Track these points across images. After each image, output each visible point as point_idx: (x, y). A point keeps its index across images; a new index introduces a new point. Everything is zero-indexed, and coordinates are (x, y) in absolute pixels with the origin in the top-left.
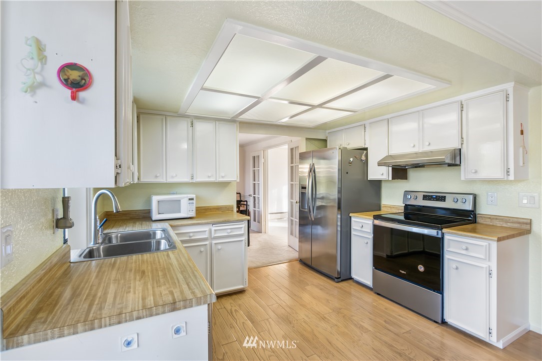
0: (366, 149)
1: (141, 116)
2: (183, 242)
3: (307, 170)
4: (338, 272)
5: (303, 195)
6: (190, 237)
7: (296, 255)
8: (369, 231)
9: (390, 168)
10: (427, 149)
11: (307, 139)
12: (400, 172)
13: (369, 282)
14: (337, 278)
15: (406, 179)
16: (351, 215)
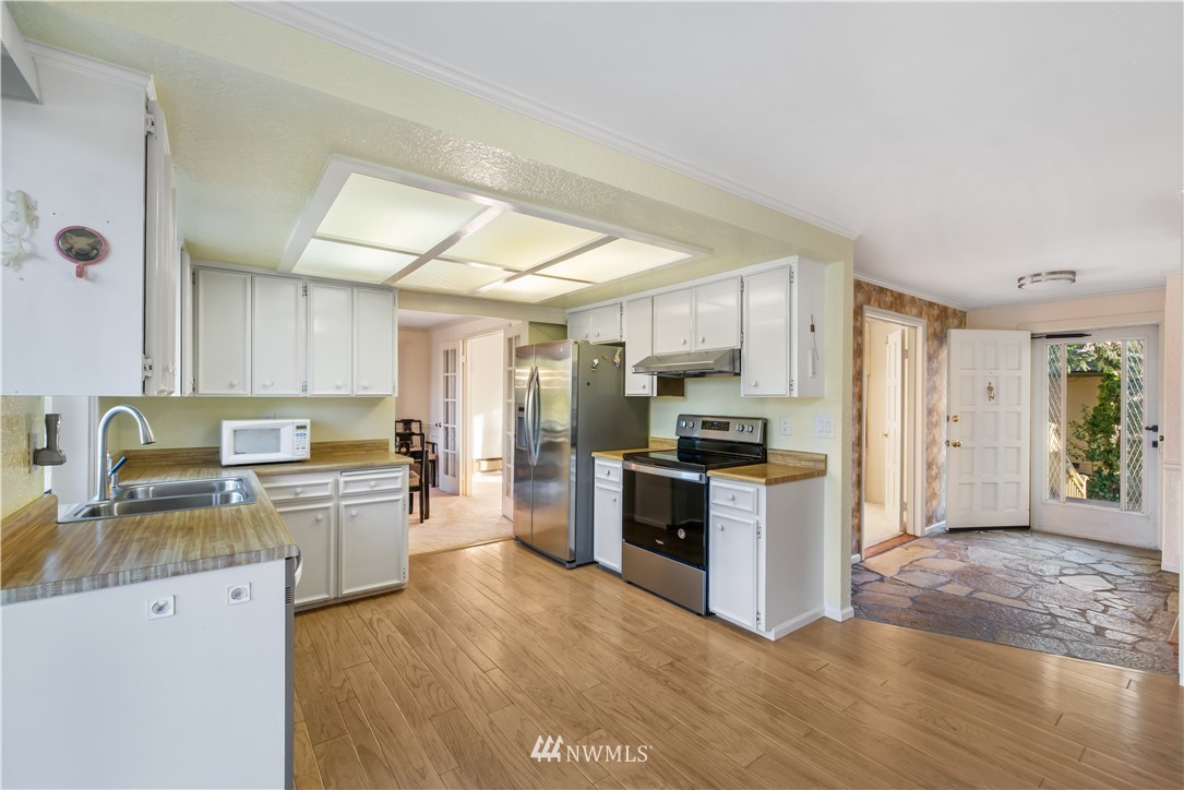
0: (622, 345)
1: (201, 274)
2: (277, 503)
3: (527, 378)
4: (570, 550)
5: (520, 421)
6: (297, 494)
7: (509, 530)
8: (617, 480)
9: (655, 377)
10: (702, 347)
11: (531, 323)
12: (672, 384)
13: (617, 566)
14: (569, 562)
15: (683, 395)
16: (594, 454)
